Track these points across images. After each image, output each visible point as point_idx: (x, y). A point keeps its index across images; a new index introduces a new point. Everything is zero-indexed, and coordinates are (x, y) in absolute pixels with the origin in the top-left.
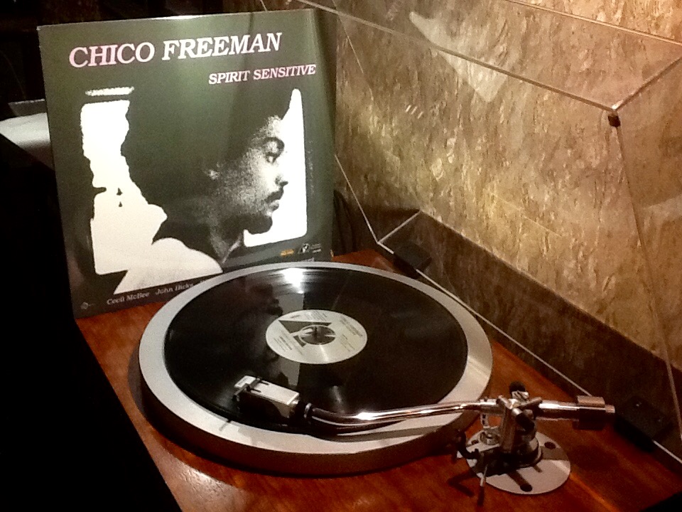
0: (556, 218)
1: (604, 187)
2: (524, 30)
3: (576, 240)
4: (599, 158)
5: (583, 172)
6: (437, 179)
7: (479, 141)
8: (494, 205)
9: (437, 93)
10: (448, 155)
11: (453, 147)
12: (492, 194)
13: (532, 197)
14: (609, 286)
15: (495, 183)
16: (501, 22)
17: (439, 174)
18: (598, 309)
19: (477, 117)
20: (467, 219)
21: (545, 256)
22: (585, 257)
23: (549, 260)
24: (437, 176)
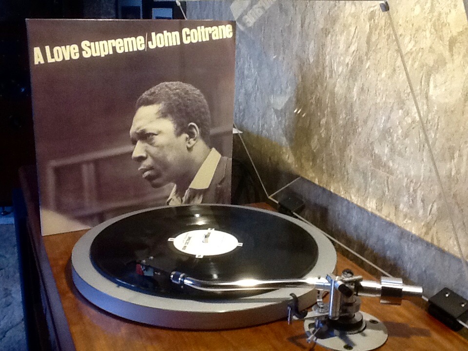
0: (393, 165)
2: (368, 30)
3: (408, 179)
5: (411, 125)
6: (315, 151)
7: (341, 117)
8: (352, 162)
9: (313, 88)
10: (321, 132)
11: (324, 125)
12: (350, 156)
13: (376, 152)
14: (432, 211)
15: (352, 146)
16: (353, 29)
17: (316, 147)
18: (425, 231)
19: (339, 99)
20: (335, 176)
21: (387, 195)
22: (415, 191)
23: (390, 198)
24: (314, 149)
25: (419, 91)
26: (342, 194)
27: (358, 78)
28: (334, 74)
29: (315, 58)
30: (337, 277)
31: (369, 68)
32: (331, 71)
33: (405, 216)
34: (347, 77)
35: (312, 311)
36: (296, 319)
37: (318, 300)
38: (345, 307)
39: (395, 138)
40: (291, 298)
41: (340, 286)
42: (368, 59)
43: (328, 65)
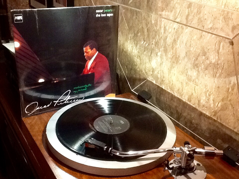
0: (198, 81)
1: (216, 70)
2: (187, 13)
3: (206, 89)
4: (215, 59)
5: (209, 64)
7: (170, 53)
8: (175, 76)
10: (158, 58)
11: (160, 56)
12: (174, 73)
13: (189, 74)
14: (218, 106)
15: (175, 69)
16: (178, 10)
18: (214, 114)
19: (169, 45)
20: (165, 81)
21: (194, 95)
22: (209, 95)
23: (196, 96)
25: (214, 49)
26: (169, 91)
27: (180, 36)
28: (166, 32)
29: (155, 21)
31: (187, 32)
32: (165, 30)
33: (203, 106)
34: (174, 35)
39: (200, 70)
41: (188, 154)
42: (187, 28)
43: (163, 27)
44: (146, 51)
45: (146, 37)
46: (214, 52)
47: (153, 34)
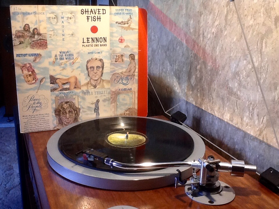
0: (240, 93)
1: (260, 75)
2: (226, 12)
3: (249, 102)
4: (258, 62)
6: (193, 85)
7: (209, 65)
8: (215, 92)
10: (197, 73)
11: (199, 69)
12: (214, 88)
13: (230, 86)
14: (263, 121)
15: (215, 82)
16: (217, 11)
17: (194, 83)
18: (259, 133)
19: (208, 54)
20: (205, 100)
21: (236, 112)
22: (253, 109)
23: (238, 113)
24: (193, 84)
25: (256, 49)
26: (209, 111)
27: (219, 41)
28: (205, 39)
29: (194, 29)
30: (205, 160)
31: (226, 35)
32: (204, 37)
33: (247, 124)
34: (213, 41)
35: (189, 180)
36: (181, 185)
37: (193, 174)
38: (209, 178)
39: (241, 78)
40: (177, 172)
41: (207, 165)
42: (226, 29)
43: (202, 33)
44: (185, 67)
45: (184, 50)
46: (256, 53)
47: (192, 45)
